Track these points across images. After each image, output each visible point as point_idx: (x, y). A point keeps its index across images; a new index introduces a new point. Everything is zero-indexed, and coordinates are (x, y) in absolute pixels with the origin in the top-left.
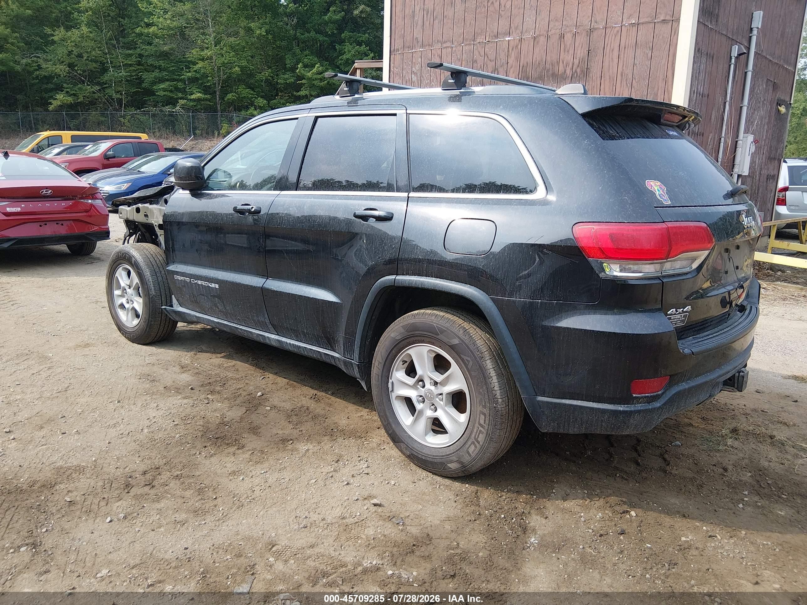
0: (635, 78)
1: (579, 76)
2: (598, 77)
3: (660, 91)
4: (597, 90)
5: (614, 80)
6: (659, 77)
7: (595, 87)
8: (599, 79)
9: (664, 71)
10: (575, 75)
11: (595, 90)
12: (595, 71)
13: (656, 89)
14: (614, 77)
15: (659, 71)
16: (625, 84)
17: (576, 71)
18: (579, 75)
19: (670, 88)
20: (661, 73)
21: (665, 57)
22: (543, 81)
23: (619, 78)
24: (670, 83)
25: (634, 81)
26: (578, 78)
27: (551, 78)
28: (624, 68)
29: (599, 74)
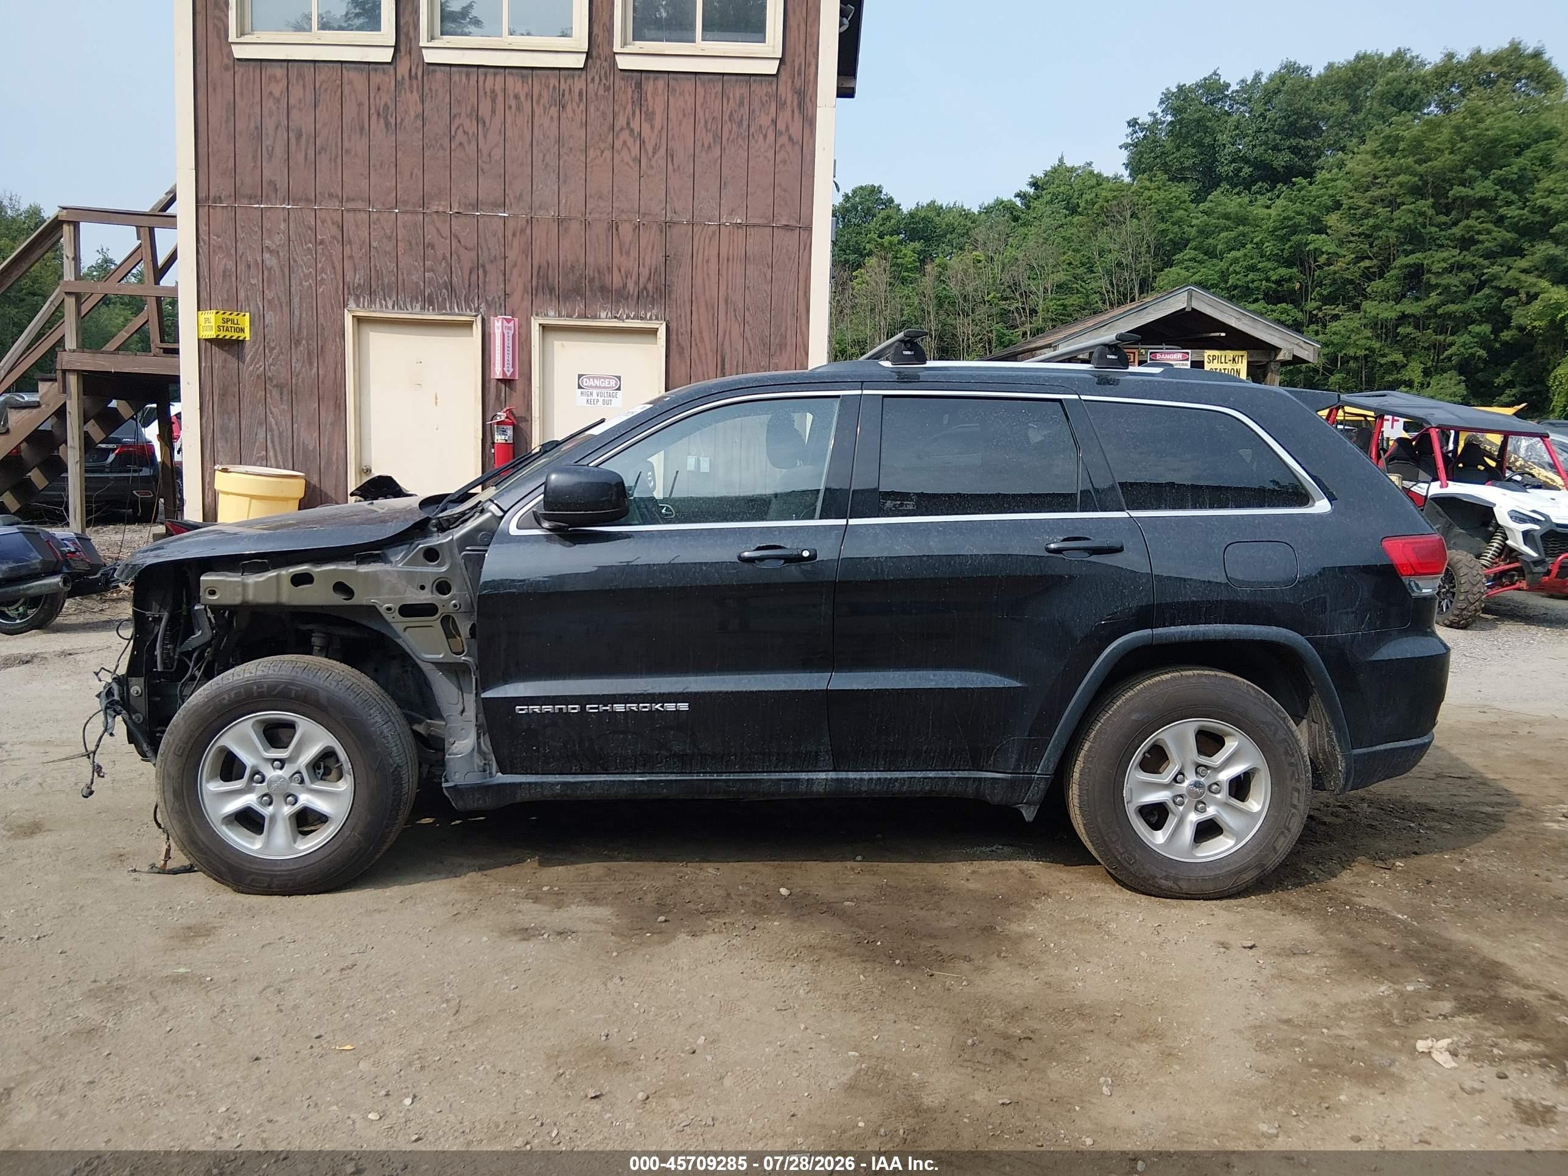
0: (749, 309)
1: (653, 296)
2: (687, 301)
3: (789, 331)
4: (686, 321)
5: (713, 308)
6: (786, 310)
7: (682, 316)
8: (688, 305)
9: (794, 302)
10: (645, 294)
11: (683, 322)
12: (681, 289)
13: (783, 329)
14: (714, 304)
15: (785, 300)
16: (733, 317)
17: (645, 288)
18: (651, 293)
19: (804, 328)
20: (789, 305)
21: (793, 281)
22: (584, 297)
23: (722, 306)
24: (804, 322)
25: (747, 314)
26: (650, 299)
27: (599, 294)
28: (730, 291)
29: (687, 297)
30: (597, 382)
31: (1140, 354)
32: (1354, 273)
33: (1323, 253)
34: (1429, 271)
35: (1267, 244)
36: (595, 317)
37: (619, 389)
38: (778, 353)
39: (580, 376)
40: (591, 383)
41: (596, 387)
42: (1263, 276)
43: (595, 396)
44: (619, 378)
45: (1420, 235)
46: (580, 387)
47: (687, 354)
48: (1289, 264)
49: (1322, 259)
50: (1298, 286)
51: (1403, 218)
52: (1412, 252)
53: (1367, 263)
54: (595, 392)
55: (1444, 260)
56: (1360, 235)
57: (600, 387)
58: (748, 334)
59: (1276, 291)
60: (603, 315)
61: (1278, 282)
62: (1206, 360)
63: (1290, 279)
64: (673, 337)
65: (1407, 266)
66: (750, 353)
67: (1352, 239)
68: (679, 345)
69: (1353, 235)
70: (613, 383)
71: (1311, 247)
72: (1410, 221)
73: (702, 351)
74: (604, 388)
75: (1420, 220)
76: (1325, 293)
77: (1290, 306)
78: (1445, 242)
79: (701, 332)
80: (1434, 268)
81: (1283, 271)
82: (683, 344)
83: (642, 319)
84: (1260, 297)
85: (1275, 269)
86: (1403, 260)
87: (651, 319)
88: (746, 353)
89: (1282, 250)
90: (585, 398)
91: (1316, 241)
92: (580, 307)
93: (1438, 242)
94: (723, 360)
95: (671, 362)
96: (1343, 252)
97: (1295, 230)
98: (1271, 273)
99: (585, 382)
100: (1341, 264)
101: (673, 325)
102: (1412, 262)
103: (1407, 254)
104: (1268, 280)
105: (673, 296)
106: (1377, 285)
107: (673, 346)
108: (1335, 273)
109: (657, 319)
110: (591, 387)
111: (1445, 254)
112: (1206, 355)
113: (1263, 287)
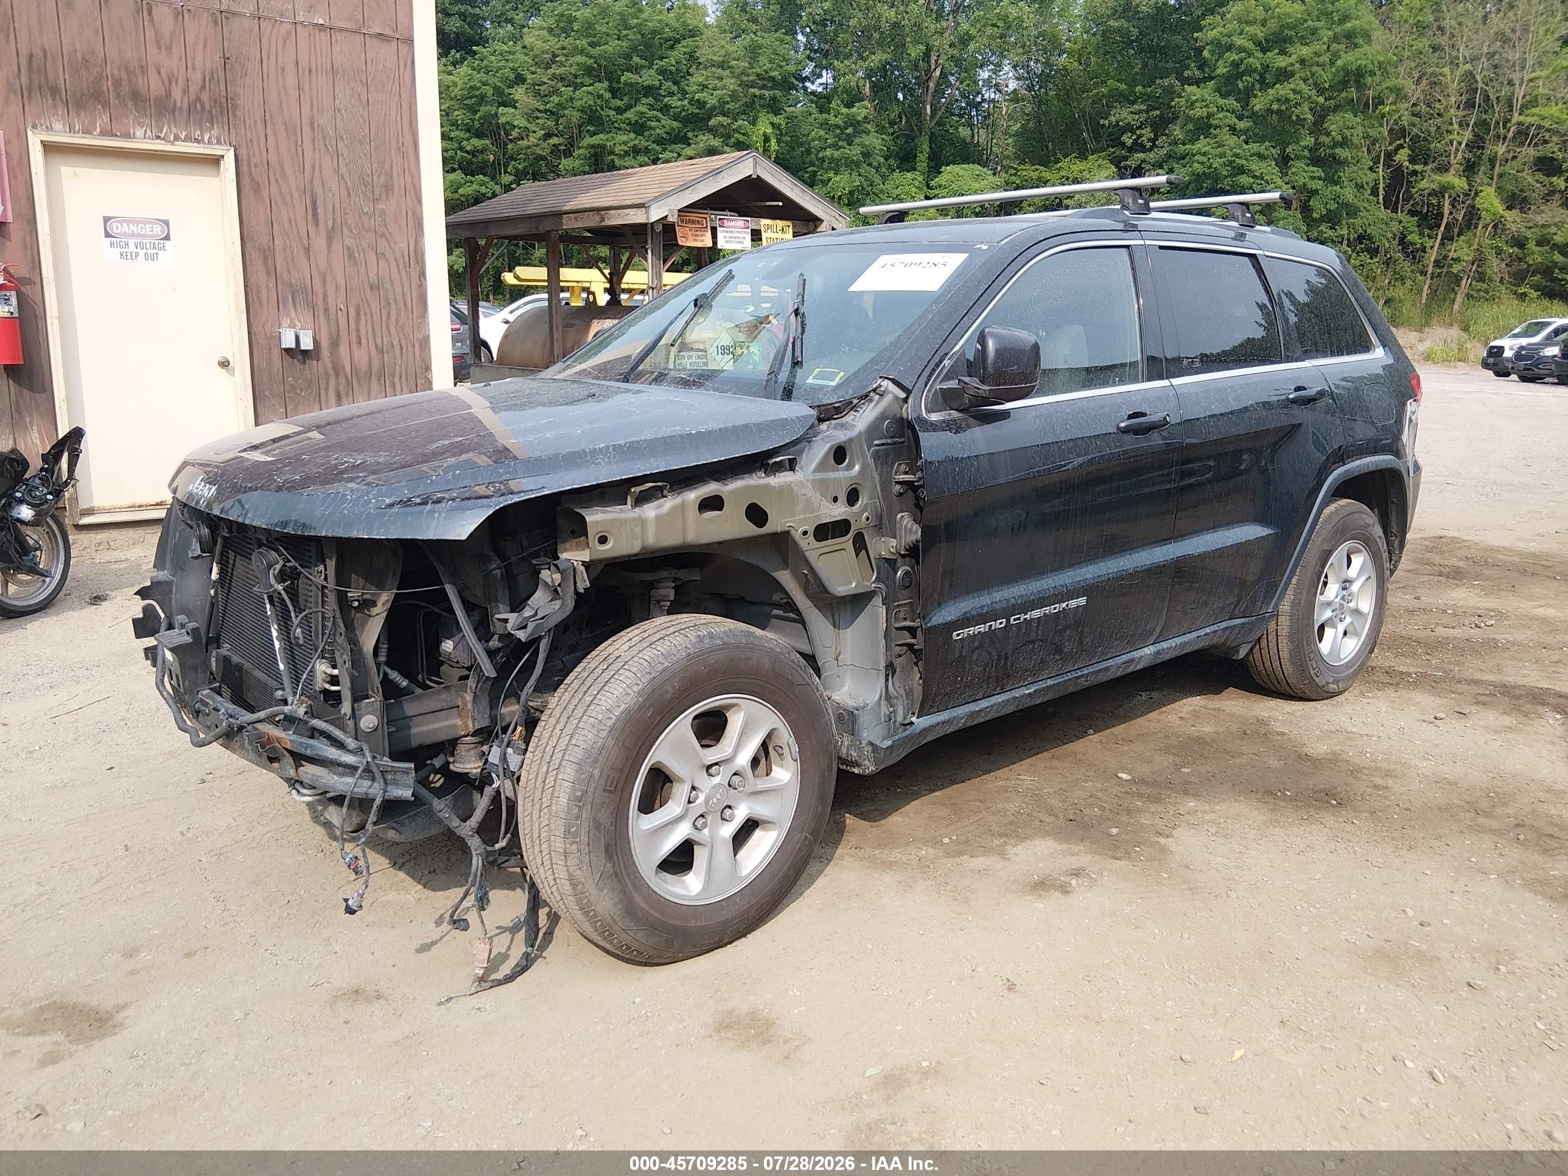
0: (342, 138)
1: (210, 111)
2: (259, 121)
3: (395, 170)
4: (260, 148)
5: (295, 133)
6: (390, 142)
7: (255, 140)
8: (260, 126)
9: (398, 134)
10: (199, 107)
11: (256, 148)
12: (249, 102)
13: (387, 166)
14: (296, 127)
15: (387, 131)
16: (322, 147)
17: (199, 99)
18: (207, 107)
19: (413, 169)
20: (392, 139)
21: (395, 106)
22: (106, 105)
23: (307, 130)
24: (412, 158)
25: (341, 145)
26: (206, 115)
27: (130, 104)
28: (315, 112)
29: (258, 115)
30: (134, 229)
31: (711, 220)
32: (544, 149)
33: (515, 127)
34: (612, 153)
35: (457, 113)
36: (127, 136)
37: (167, 238)
38: (384, 198)
39: (106, 220)
40: (124, 229)
41: (133, 235)
42: (456, 145)
43: (132, 248)
44: (166, 223)
45: (600, 118)
46: (108, 235)
47: (265, 193)
48: (479, 135)
49: (515, 133)
50: (492, 158)
51: (585, 99)
52: (595, 134)
53: (554, 140)
54: (131, 242)
55: (624, 143)
56: (546, 111)
57: (138, 236)
58: (344, 170)
59: (470, 162)
60: (139, 133)
61: (474, 153)
62: (763, 229)
63: (482, 151)
64: (244, 168)
65: (593, 146)
66: (349, 195)
67: (539, 115)
68: (252, 179)
69: (539, 111)
70: (158, 229)
71: (502, 120)
72: (591, 103)
73: (285, 189)
74: (145, 236)
75: (599, 102)
76: (520, 167)
77: (486, 179)
78: (623, 126)
79: (281, 165)
80: (617, 150)
81: (477, 143)
82: (258, 178)
83: (197, 141)
84: (456, 166)
85: (468, 140)
86: (588, 140)
87: (210, 142)
88: (344, 194)
89: (473, 120)
90: (116, 252)
91: (506, 115)
92: (102, 120)
93: (616, 125)
94: (314, 203)
95: (243, 202)
96: (532, 127)
97: (482, 99)
98: (465, 143)
99: (115, 228)
100: (533, 139)
101: (243, 153)
102: (597, 142)
103: (593, 134)
104: (461, 149)
105: (240, 114)
106: (565, 163)
107: (246, 181)
108: (529, 147)
109: (219, 142)
110: (126, 235)
111: (624, 138)
112: (762, 224)
113: (458, 158)
